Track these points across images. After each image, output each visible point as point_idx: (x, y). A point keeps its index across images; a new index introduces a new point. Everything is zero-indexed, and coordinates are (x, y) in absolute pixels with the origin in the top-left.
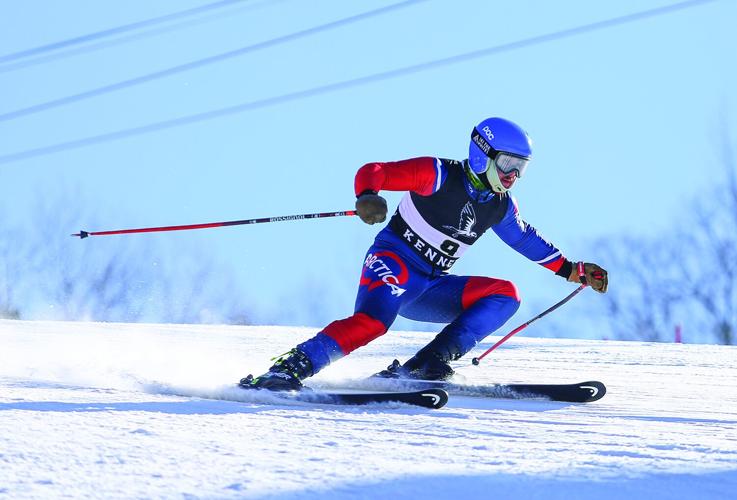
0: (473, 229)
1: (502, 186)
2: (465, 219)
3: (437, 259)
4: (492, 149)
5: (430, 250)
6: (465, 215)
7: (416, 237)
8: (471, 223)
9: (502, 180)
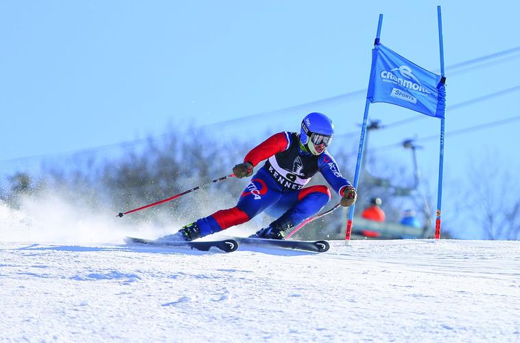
0: (301, 172)
1: (316, 152)
2: (296, 166)
3: (284, 183)
4: (309, 131)
5: (280, 178)
6: (296, 163)
7: (274, 170)
8: (300, 168)
9: (316, 148)
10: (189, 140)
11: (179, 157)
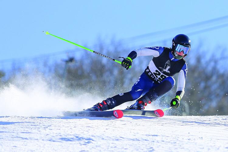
10: (111, 49)
11: (105, 60)
